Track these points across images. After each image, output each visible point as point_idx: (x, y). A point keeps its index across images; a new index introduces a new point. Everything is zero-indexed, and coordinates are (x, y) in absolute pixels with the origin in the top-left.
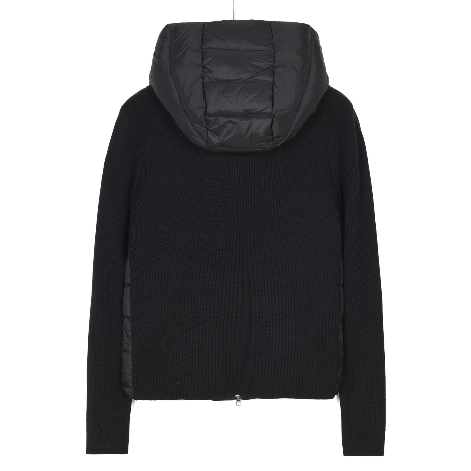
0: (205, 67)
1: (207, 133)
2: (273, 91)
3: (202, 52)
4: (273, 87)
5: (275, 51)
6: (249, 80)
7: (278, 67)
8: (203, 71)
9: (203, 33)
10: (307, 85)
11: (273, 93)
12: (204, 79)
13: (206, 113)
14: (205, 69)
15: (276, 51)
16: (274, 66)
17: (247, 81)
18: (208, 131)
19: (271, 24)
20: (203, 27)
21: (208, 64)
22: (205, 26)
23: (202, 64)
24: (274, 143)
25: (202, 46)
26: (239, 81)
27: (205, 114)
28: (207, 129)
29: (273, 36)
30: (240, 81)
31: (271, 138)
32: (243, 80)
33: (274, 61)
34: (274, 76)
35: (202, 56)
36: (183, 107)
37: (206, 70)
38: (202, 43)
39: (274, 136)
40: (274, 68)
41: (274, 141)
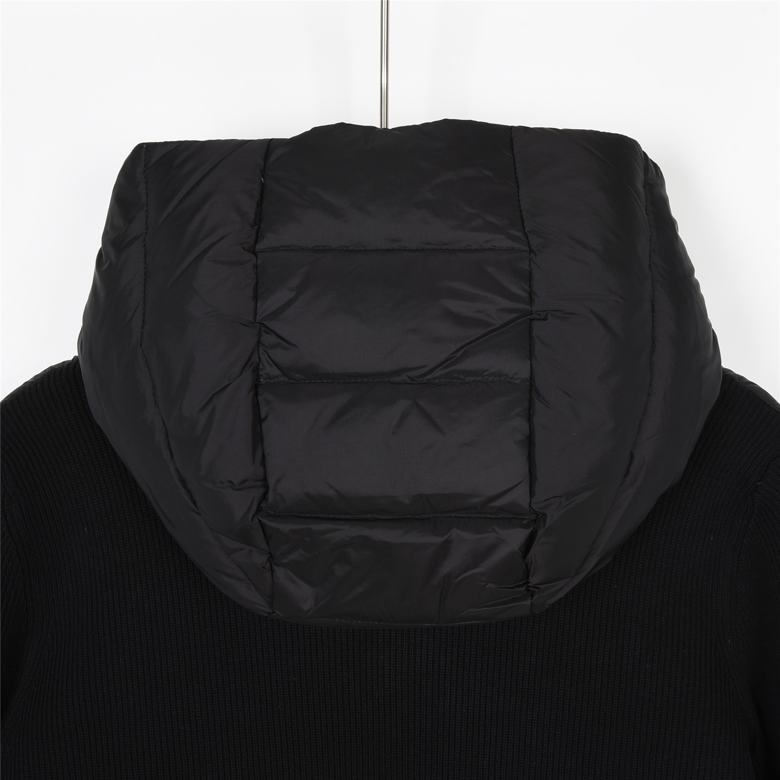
0: (263, 324)
1: (272, 571)
2: (530, 419)
3: (256, 267)
4: (531, 401)
5: (531, 251)
6: (438, 373)
7: (545, 319)
8: (259, 342)
9: (263, 186)
10: (650, 385)
11: (531, 429)
12: (261, 373)
13: (263, 505)
14: (266, 332)
15: (534, 253)
16: (531, 313)
17: (429, 377)
18: (275, 567)
19: (512, 140)
20: (266, 160)
21: (275, 315)
22: (273, 158)
23: (256, 314)
24: (532, 604)
25: (256, 242)
26: (396, 379)
27: (259, 510)
28: (271, 557)
29: (518, 187)
30: (404, 377)
31: (523, 589)
32: (411, 374)
33: (530, 296)
34: (531, 355)
35: (257, 283)
36: (177, 470)
37: (268, 339)
38: (259, 227)
39: (534, 580)
40: (531, 320)
41: (532, 596)
